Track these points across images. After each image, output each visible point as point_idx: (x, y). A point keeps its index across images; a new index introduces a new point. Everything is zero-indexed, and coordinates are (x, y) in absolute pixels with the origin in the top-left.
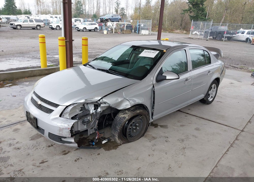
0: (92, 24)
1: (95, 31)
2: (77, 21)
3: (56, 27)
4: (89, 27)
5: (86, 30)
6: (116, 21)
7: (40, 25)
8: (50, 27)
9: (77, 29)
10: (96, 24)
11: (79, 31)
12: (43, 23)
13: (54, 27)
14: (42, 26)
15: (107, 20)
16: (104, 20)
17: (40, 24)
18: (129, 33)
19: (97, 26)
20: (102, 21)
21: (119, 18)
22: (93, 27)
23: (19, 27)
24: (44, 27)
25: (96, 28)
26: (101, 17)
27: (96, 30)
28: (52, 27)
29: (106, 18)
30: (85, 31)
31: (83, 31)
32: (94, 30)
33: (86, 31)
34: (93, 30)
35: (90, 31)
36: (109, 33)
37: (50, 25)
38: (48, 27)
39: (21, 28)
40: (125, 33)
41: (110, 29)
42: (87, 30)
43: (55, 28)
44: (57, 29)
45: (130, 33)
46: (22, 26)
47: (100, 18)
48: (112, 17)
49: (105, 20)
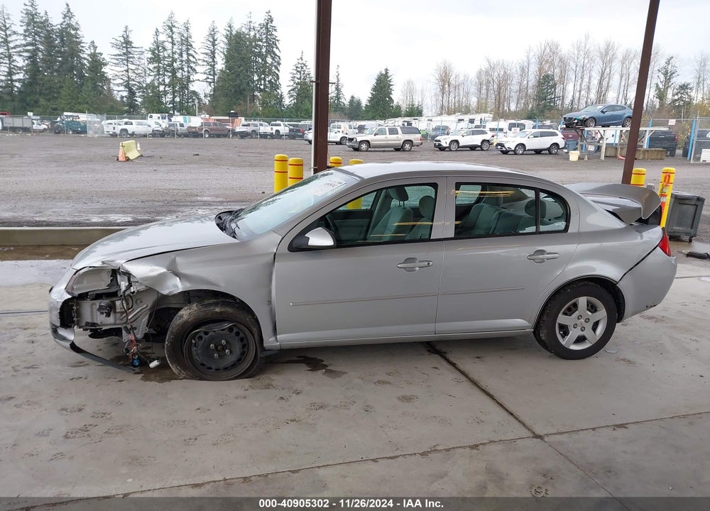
0: (542, 135)
1: (550, 153)
2: (513, 129)
3: (450, 144)
4: (532, 144)
5: (525, 150)
6: (616, 125)
7: (411, 141)
8: (435, 144)
9: (499, 147)
10: (557, 135)
11: (505, 153)
12: (419, 136)
13: (444, 145)
14: (415, 142)
15: (584, 122)
16: (576, 121)
17: (410, 139)
18: (659, 157)
19: (559, 139)
20: (570, 124)
21: (626, 115)
22: (545, 142)
23: (364, 146)
24: (422, 144)
25: (556, 145)
26: (568, 116)
27: (554, 151)
28: (440, 145)
29: (581, 117)
30: (521, 152)
31: (515, 154)
32: (549, 149)
33: (522, 154)
34: (547, 152)
35: (538, 152)
36: (586, 159)
37: (436, 141)
38: (431, 144)
39: (369, 149)
40: (641, 157)
41: (591, 148)
42: (528, 150)
43: (447, 147)
44: (451, 150)
45: (661, 159)
46: (371, 143)
47: (565, 118)
48: (602, 112)
49: (577, 123)
